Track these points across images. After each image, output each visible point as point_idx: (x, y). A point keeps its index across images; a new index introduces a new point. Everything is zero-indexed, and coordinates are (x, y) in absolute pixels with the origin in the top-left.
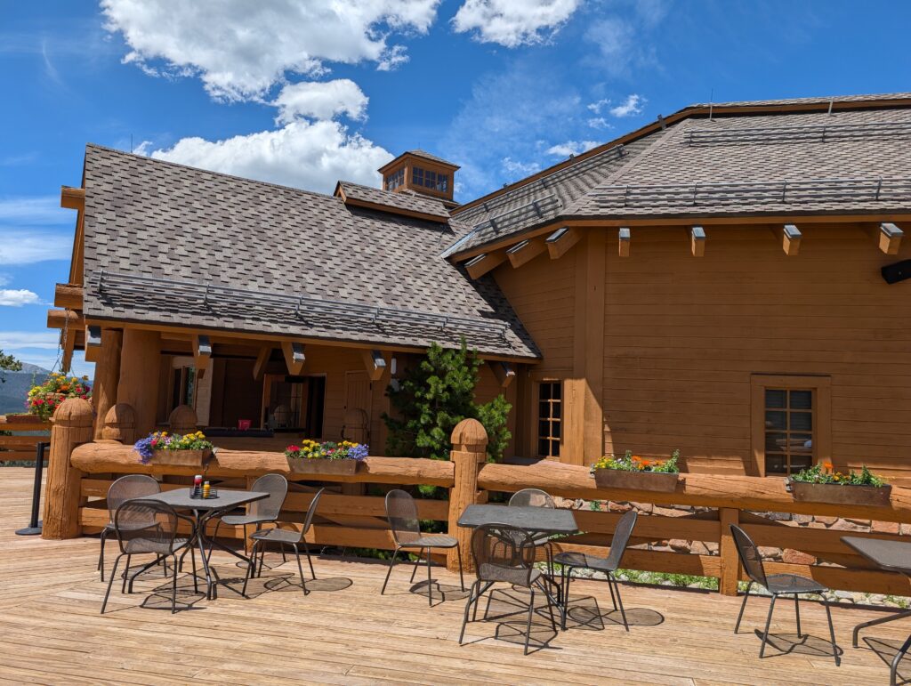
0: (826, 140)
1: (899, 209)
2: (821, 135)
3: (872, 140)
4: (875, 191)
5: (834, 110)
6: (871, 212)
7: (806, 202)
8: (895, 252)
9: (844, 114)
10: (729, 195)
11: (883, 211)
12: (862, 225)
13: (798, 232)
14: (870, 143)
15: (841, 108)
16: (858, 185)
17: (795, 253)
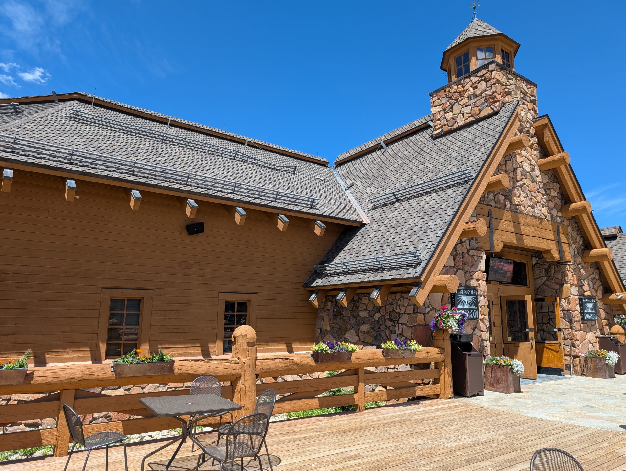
0: (164, 142)
1: (197, 192)
2: (162, 137)
3: (189, 149)
4: (186, 179)
5: (171, 125)
6: (183, 191)
7: (147, 177)
8: (193, 217)
9: (176, 129)
10: (97, 162)
11: (189, 192)
12: (178, 198)
13: (140, 196)
14: (188, 150)
15: (174, 124)
16: (178, 173)
17: (137, 208)
